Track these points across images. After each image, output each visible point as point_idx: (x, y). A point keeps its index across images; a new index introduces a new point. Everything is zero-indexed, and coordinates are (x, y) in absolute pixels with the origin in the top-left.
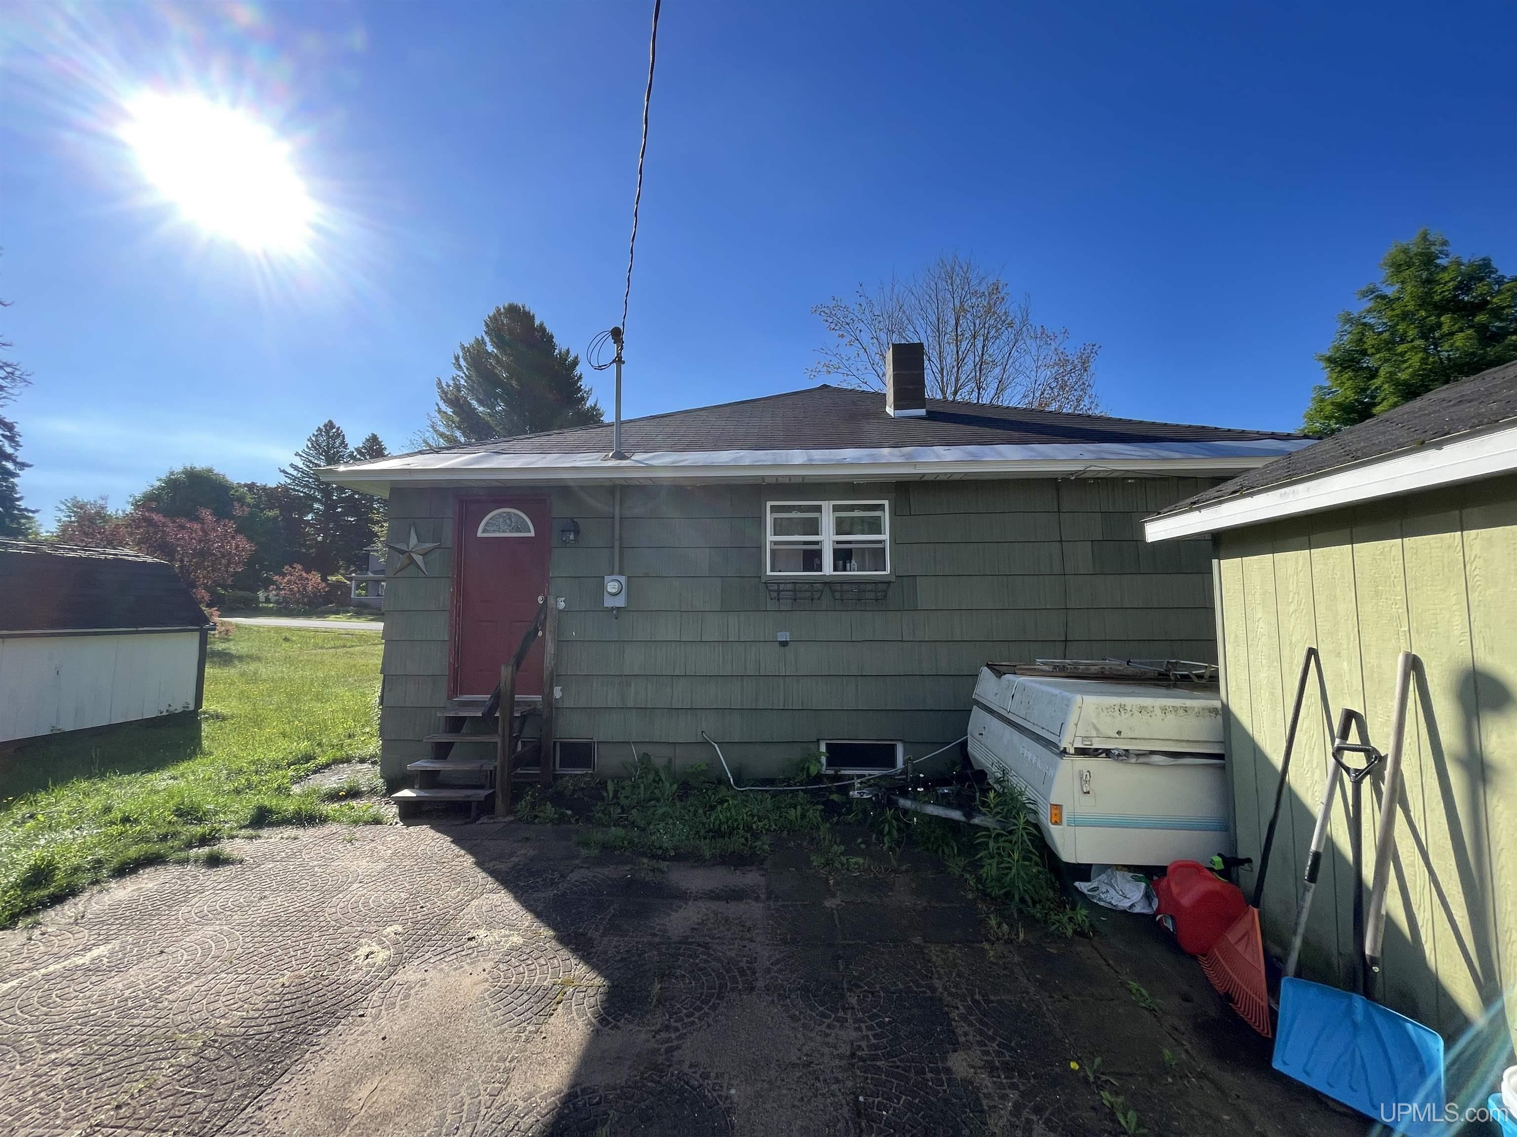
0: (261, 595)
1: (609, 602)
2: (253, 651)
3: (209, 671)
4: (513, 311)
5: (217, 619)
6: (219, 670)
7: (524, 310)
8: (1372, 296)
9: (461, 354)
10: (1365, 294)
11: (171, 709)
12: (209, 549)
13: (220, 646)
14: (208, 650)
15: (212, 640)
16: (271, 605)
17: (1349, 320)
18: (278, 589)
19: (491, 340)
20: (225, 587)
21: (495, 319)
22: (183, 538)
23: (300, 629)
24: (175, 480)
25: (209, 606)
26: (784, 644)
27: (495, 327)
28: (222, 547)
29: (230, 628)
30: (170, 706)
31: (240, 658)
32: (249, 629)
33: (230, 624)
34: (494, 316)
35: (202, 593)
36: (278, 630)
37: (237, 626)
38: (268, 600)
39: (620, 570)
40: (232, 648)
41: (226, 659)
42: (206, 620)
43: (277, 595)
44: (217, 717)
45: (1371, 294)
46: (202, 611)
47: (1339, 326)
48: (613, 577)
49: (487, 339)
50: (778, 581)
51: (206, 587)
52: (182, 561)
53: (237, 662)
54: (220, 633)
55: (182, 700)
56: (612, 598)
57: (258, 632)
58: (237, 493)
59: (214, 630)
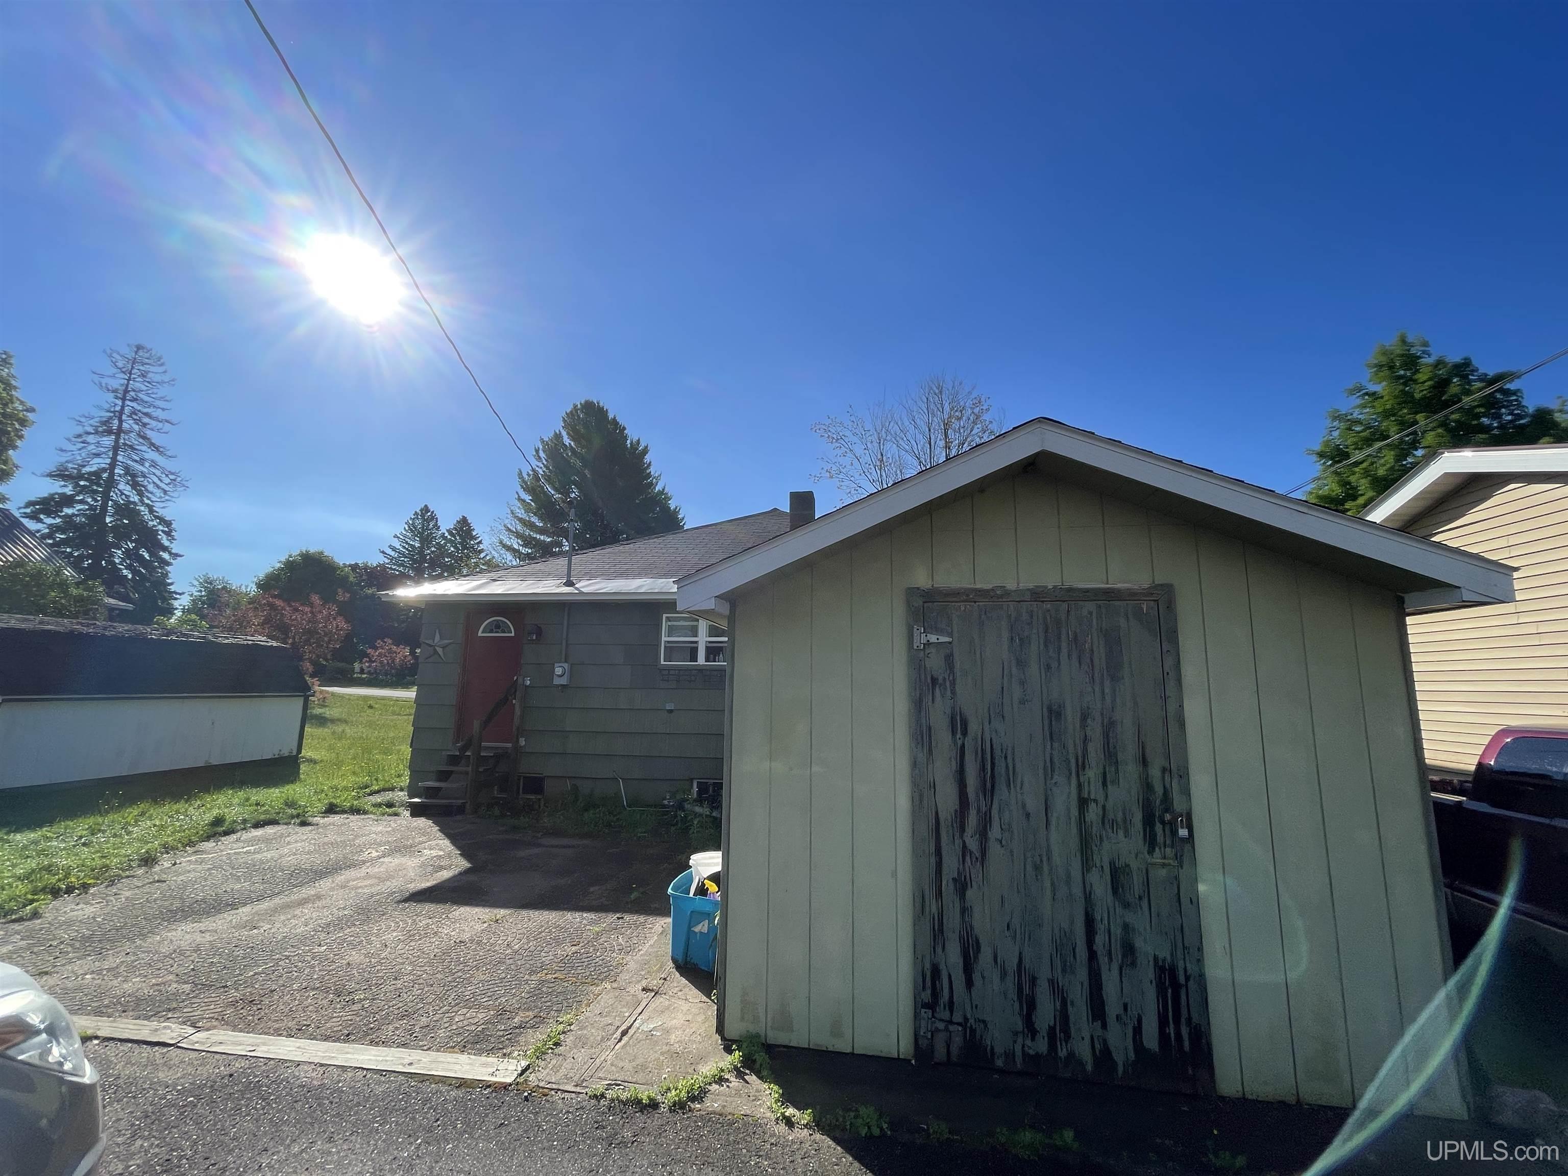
0: (357, 666)
1: (557, 681)
2: (344, 716)
3: (308, 729)
4: (589, 407)
5: (317, 688)
6: (316, 730)
7: (599, 406)
8: (1358, 394)
9: (541, 447)
10: (1352, 392)
11: (281, 753)
12: (315, 628)
13: (318, 711)
14: (309, 714)
15: (313, 705)
16: (364, 676)
17: (1338, 417)
18: (371, 661)
19: (568, 434)
20: (326, 660)
21: (571, 415)
22: (296, 619)
23: (383, 698)
24: (292, 562)
25: (312, 676)
26: (671, 711)
27: (573, 421)
28: (325, 627)
29: (326, 695)
30: (280, 751)
31: (333, 721)
32: (342, 697)
33: (327, 692)
34: (571, 412)
35: (308, 666)
36: (365, 698)
37: (333, 694)
38: (362, 671)
39: (566, 659)
40: (327, 712)
41: (322, 721)
42: (309, 688)
43: (369, 667)
44: (311, 761)
45: (1359, 392)
46: (306, 682)
47: (1328, 423)
48: (560, 665)
49: (564, 433)
50: (669, 669)
51: (311, 660)
52: (294, 638)
53: (329, 724)
54: (319, 700)
55: (287, 747)
56: (559, 679)
57: (349, 699)
58: (342, 573)
59: (313, 696)
